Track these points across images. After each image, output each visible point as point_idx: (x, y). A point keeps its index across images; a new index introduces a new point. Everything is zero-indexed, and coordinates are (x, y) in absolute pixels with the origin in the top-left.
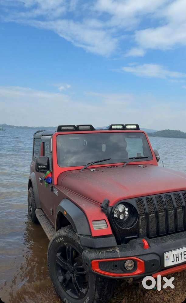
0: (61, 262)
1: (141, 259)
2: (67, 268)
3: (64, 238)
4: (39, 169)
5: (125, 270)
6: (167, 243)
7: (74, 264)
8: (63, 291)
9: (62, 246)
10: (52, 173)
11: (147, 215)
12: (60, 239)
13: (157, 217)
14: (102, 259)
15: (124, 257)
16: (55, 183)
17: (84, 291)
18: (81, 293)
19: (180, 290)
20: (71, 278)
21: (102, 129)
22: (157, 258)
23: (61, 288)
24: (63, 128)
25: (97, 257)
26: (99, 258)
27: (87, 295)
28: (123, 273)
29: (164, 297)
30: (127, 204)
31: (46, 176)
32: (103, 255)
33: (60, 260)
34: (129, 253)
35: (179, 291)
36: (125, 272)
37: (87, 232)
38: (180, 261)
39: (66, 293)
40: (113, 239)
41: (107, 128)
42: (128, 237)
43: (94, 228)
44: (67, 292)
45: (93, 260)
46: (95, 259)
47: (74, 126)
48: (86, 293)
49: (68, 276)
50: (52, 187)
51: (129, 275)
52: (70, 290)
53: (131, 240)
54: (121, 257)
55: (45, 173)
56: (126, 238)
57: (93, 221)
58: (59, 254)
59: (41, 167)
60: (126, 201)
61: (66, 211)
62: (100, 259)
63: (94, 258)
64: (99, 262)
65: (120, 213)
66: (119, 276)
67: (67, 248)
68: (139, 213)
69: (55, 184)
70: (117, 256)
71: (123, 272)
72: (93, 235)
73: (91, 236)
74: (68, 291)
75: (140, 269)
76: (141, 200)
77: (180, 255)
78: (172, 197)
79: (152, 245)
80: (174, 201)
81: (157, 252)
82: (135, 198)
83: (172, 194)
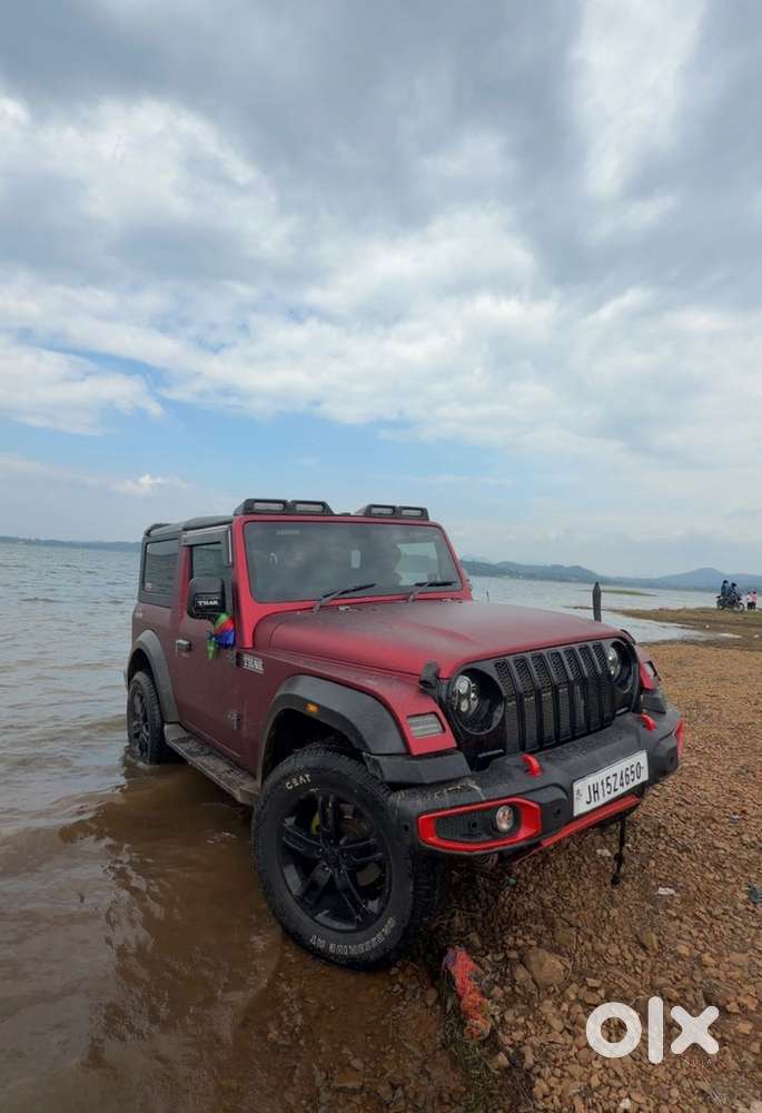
0: (300, 839)
1: (533, 801)
2: (319, 853)
3: (311, 773)
4: (198, 608)
5: (494, 832)
6: (571, 761)
7: (340, 839)
8: (306, 919)
9: (302, 797)
10: (236, 618)
11: (520, 698)
12: (298, 780)
13: (539, 702)
14: (443, 809)
15: (494, 800)
16: (248, 644)
17: (373, 906)
18: (366, 914)
19: (568, 876)
20: (332, 877)
21: (348, 515)
22: (562, 795)
23: (297, 911)
24: (258, 506)
25: (430, 807)
26: (435, 807)
27: (386, 912)
28: (489, 841)
29: (540, 899)
30: (473, 674)
31: (218, 627)
32: (444, 800)
33: (296, 837)
34: (503, 789)
35: (566, 879)
36: (495, 839)
37: (397, 746)
38: (602, 801)
39: (317, 921)
40: (460, 757)
41: (360, 511)
42: (484, 754)
43: (415, 734)
44: (317, 918)
45: (422, 814)
46: (426, 812)
47: (284, 502)
48: (382, 910)
49: (323, 874)
50: (239, 656)
51: (506, 845)
52: (326, 912)
53: (494, 761)
54: (488, 801)
55: (213, 619)
56: (480, 756)
57: (409, 717)
58: (290, 821)
59: (206, 603)
60: (474, 666)
61: (313, 703)
62: (438, 810)
63: (425, 809)
64: (434, 817)
65: (462, 697)
66: (484, 849)
67: (320, 799)
68: (504, 694)
69: (248, 646)
70: (478, 800)
71: (489, 837)
72: (415, 754)
73: (408, 754)
74: (320, 917)
75: (529, 825)
76: (505, 664)
77: (600, 787)
78: (563, 655)
79: (546, 766)
80: (567, 667)
81: (559, 782)
82: (492, 661)
83: (561, 650)
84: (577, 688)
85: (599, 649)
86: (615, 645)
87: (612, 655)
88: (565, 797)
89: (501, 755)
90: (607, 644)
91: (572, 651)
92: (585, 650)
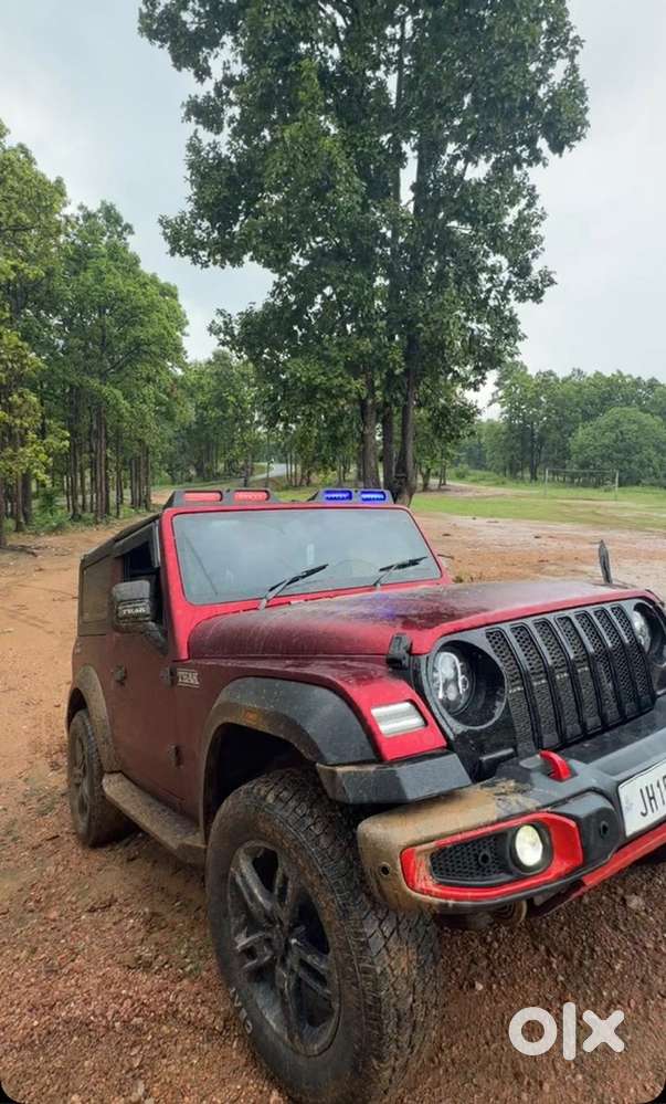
1: (566, 816)
4: (123, 618)
5: (515, 869)
11: (526, 678)
13: (552, 685)
28: (510, 883)
38: (662, 811)
42: (488, 757)
53: (502, 765)
59: (130, 612)
60: (459, 637)
65: (447, 681)
66: (503, 895)
71: (509, 877)
72: (388, 759)
73: (379, 760)
76: (501, 634)
77: (656, 790)
78: (574, 620)
79: (575, 764)
80: (583, 634)
81: (596, 785)
82: (484, 628)
83: (571, 614)
84: (600, 666)
85: (620, 612)
86: (638, 608)
87: (638, 622)
88: (610, 806)
89: (510, 757)
90: (628, 607)
91: (586, 615)
92: (603, 614)
